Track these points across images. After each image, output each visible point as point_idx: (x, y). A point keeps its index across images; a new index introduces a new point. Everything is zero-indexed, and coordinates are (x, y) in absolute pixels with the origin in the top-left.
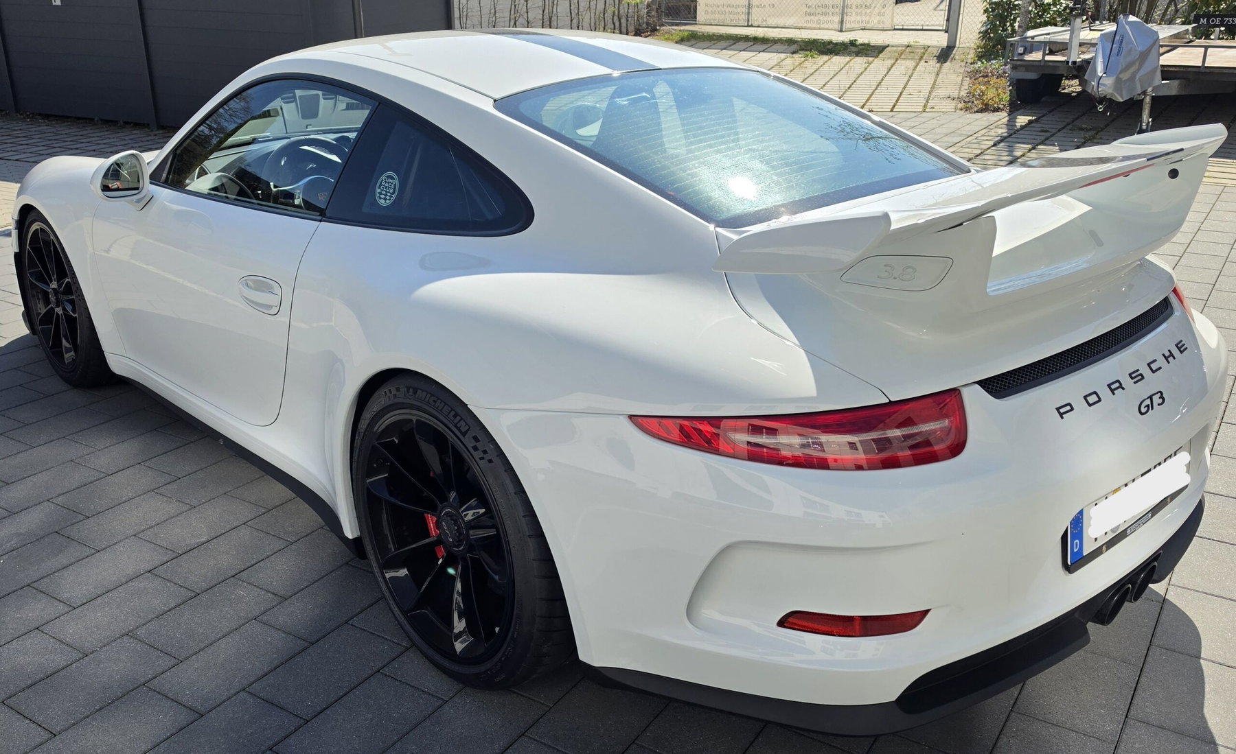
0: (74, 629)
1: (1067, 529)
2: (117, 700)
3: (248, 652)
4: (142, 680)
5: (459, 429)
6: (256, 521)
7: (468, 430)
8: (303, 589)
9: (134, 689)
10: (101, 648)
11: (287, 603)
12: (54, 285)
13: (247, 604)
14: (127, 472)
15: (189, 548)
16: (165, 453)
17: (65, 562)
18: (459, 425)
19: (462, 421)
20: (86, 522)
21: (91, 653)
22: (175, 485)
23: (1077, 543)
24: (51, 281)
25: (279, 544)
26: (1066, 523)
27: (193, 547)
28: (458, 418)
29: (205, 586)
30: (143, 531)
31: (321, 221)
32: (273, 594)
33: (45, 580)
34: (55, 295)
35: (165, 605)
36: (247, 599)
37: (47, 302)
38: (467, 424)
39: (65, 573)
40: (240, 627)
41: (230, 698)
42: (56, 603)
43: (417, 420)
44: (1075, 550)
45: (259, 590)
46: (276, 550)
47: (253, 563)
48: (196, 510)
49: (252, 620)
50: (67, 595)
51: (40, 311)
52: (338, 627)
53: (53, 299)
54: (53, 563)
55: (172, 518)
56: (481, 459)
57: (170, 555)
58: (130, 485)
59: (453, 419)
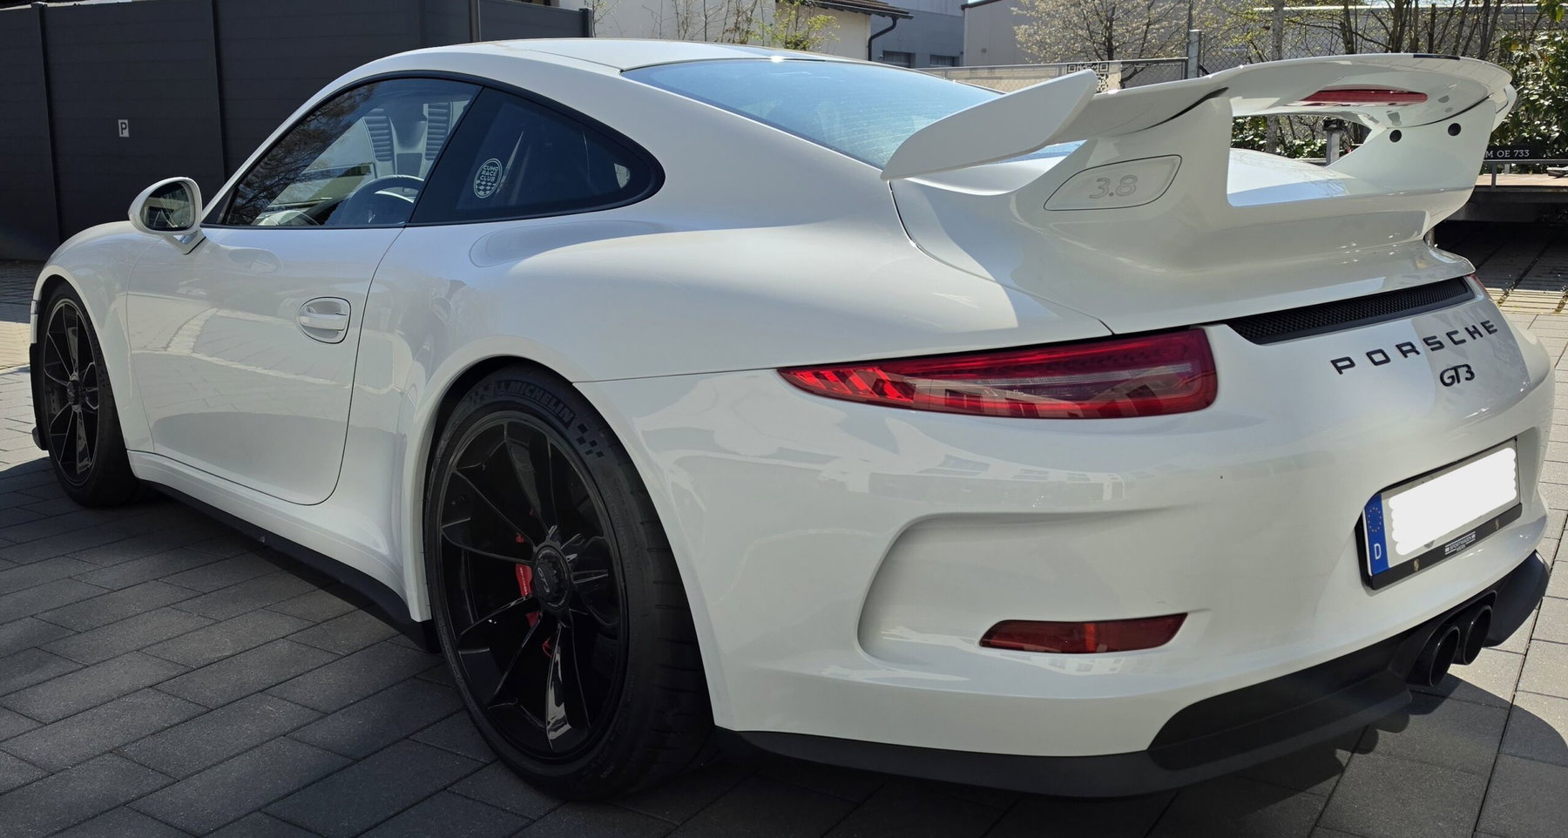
0: (40, 746)
1: (1361, 519)
2: (85, 821)
3: (269, 770)
4: (123, 800)
5: (561, 420)
6: (299, 634)
7: (573, 418)
8: (352, 704)
9: (110, 810)
10: (74, 766)
11: (329, 719)
12: (75, 376)
13: (275, 720)
14: (138, 588)
15: (206, 663)
16: (192, 569)
17: (41, 677)
18: (561, 416)
19: (566, 409)
20: (77, 637)
21: (59, 772)
22: (198, 601)
23: (1377, 547)
24: (71, 373)
25: (326, 658)
26: (1357, 509)
27: (212, 661)
28: (561, 405)
29: (221, 701)
30: (149, 646)
31: (405, 227)
32: (313, 709)
33: (13, 695)
34: (75, 389)
35: (165, 721)
36: (277, 713)
37: (63, 399)
38: (571, 411)
39: (40, 689)
40: (263, 743)
41: (239, 819)
42: (23, 720)
43: (510, 424)
44: (1377, 558)
45: (293, 705)
46: (322, 663)
47: (288, 677)
48: (222, 624)
49: (281, 735)
50: (40, 712)
51: (53, 412)
52: (393, 744)
53: (71, 394)
54: (27, 679)
55: (190, 632)
56: (588, 453)
57: (181, 669)
58: (140, 601)
59: (553, 408)
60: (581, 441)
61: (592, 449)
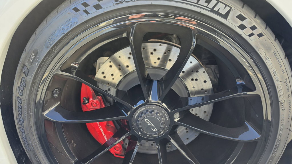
60: (242, 27)
61: (254, 32)
